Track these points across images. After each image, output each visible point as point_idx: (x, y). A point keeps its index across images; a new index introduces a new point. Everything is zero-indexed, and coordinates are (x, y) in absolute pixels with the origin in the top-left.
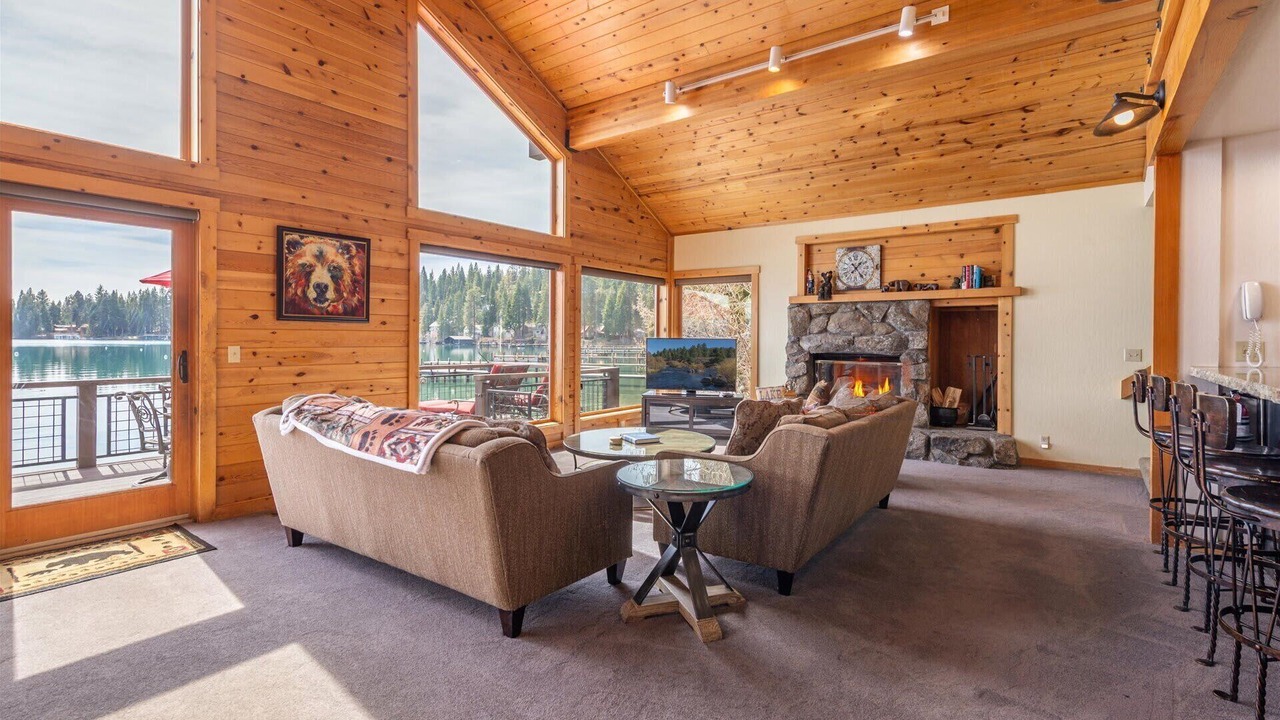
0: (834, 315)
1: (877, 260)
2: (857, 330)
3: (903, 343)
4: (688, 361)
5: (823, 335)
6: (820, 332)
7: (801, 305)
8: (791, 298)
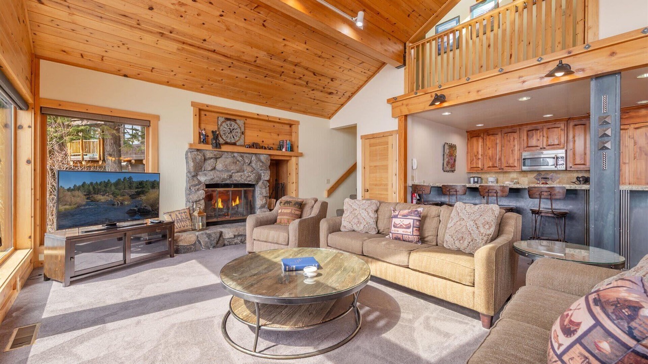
0: (220, 159)
1: (243, 129)
2: (235, 169)
3: (259, 178)
4: (113, 194)
6: (212, 170)
7: (198, 150)
8: (191, 145)
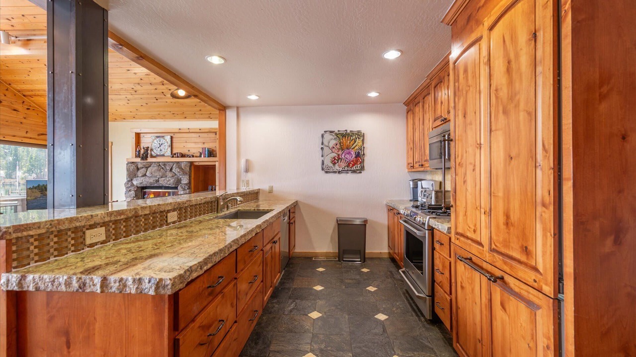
0: (149, 168)
1: (169, 143)
2: (159, 175)
3: (179, 181)
6: (143, 176)
7: (133, 162)
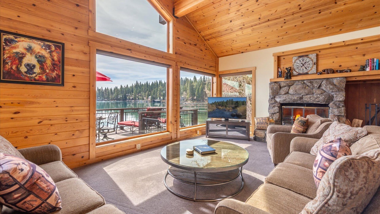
0: (292, 86)
1: (315, 60)
2: (305, 93)
3: (330, 98)
4: (225, 106)
5: (286, 95)
6: (285, 94)
7: (276, 82)
8: (271, 80)
